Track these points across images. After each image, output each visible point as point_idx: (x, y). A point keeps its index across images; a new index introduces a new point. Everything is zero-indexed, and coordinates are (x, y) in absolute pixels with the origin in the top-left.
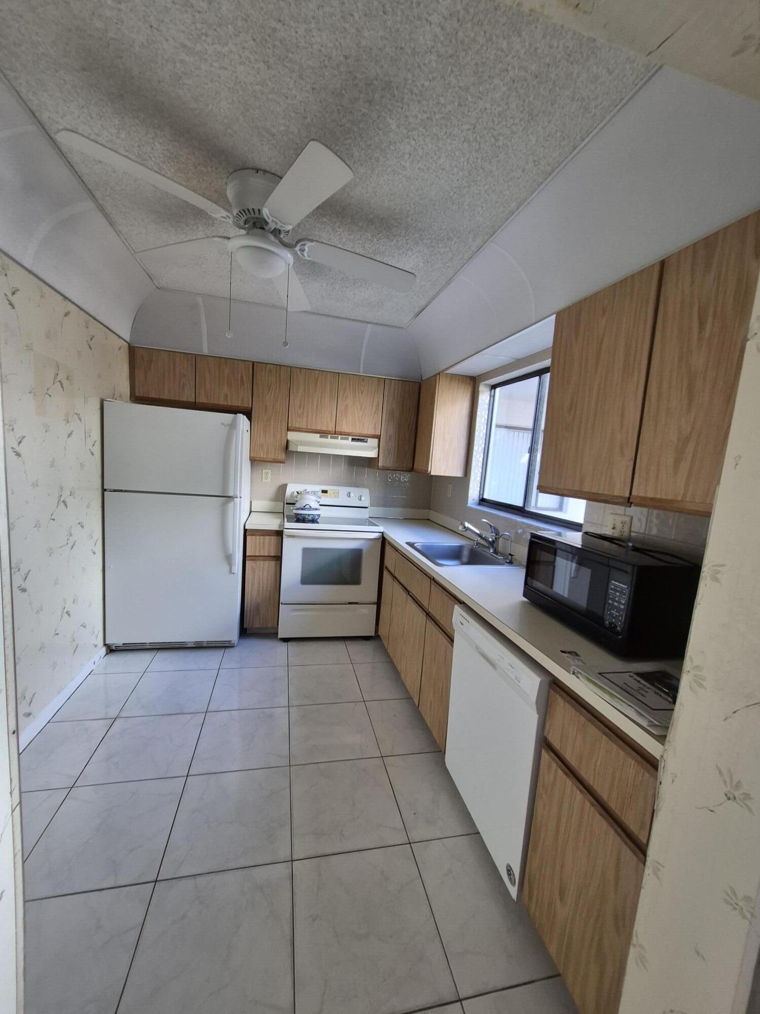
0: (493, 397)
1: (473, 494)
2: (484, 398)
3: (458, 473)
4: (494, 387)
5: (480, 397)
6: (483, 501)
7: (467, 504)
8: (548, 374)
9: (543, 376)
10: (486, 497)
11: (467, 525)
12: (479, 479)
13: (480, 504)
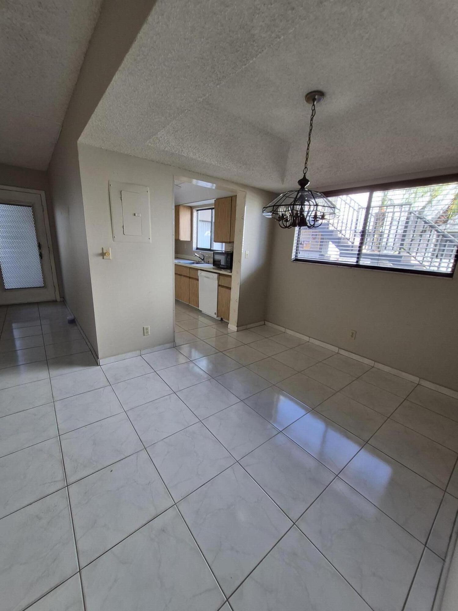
0: (198, 214)
1: (194, 246)
2: (195, 213)
3: (189, 240)
4: (198, 210)
5: (194, 213)
6: (197, 249)
7: (193, 249)
8: (214, 210)
9: (212, 210)
10: (198, 247)
11: (196, 254)
12: (196, 241)
13: (197, 250)
